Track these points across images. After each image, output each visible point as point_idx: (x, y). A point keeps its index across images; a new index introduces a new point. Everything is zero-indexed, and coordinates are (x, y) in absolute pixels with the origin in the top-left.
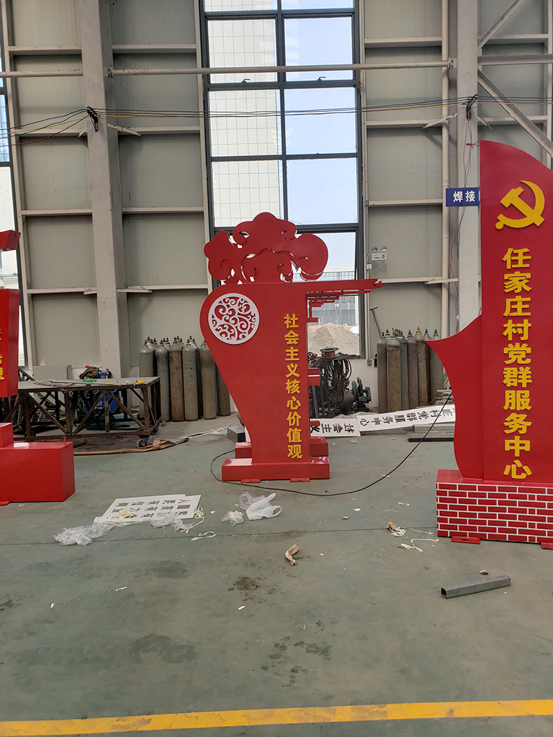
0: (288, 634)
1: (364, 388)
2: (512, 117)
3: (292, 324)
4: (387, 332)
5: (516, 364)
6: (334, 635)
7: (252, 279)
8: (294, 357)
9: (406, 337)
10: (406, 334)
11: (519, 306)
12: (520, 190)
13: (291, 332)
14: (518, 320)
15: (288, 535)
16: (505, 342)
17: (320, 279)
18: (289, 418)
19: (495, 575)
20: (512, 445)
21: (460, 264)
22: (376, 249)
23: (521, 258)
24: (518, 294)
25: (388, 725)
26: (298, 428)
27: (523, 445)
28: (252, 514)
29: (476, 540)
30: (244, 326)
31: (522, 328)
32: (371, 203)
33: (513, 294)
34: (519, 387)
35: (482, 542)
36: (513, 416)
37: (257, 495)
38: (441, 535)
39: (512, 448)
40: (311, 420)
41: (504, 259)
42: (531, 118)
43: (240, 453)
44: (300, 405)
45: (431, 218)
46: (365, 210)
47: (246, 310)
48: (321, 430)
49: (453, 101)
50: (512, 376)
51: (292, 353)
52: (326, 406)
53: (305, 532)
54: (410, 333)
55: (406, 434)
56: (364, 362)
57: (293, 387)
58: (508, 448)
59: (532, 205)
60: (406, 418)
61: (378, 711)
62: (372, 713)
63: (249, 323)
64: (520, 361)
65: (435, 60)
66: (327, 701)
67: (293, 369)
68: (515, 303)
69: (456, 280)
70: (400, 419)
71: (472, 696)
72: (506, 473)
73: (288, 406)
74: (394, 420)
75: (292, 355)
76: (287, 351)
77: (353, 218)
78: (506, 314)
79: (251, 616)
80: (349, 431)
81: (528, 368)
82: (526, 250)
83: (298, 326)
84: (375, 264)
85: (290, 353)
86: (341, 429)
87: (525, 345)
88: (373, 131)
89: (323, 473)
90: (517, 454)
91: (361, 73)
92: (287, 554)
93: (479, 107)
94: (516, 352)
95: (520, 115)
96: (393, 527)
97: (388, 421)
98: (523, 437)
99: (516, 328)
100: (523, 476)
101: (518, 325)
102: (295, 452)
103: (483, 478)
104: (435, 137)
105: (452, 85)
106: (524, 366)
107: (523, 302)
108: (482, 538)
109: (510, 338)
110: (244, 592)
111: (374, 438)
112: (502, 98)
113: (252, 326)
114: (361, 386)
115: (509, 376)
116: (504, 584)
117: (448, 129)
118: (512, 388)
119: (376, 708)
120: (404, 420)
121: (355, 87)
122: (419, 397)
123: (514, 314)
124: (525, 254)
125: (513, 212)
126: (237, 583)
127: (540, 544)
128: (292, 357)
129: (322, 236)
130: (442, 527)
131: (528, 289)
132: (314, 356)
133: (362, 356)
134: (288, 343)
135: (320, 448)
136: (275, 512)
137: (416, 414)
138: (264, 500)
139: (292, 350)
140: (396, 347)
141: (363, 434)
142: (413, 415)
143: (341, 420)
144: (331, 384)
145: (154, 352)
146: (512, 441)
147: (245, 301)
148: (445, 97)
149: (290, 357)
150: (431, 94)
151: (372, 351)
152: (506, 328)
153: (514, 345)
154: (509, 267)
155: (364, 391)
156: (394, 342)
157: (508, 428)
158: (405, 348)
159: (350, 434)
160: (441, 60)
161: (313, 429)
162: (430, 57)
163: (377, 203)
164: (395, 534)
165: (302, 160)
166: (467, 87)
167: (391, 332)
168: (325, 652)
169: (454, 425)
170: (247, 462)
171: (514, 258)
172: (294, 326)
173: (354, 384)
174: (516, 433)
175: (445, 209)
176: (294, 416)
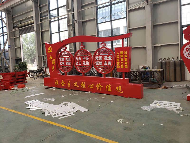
145: (162, 62)
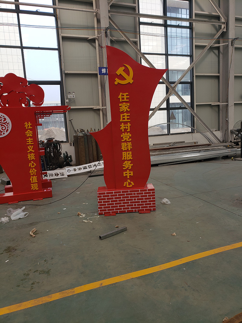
0: (30, 268)
1: (69, 156)
2: (124, 38)
3: (29, 127)
4: (78, 130)
5: (126, 141)
6: (52, 264)
7: (7, 105)
8: (31, 142)
9: (86, 132)
10: (86, 131)
11: (126, 117)
12: (123, 68)
13: (29, 130)
14: (126, 123)
15: (32, 224)
16: (121, 132)
17: (42, 106)
18: (31, 172)
19: (121, 227)
20: (126, 174)
21: (107, 101)
22: (70, 93)
23: (125, 97)
24: (125, 112)
25: (75, 296)
26: (35, 176)
27: (130, 173)
28: (13, 218)
29: (115, 214)
30: (4, 129)
31: (127, 126)
32: (66, 72)
33: (123, 112)
34: (128, 150)
35: (117, 214)
36: (126, 162)
37: (16, 208)
38: (100, 214)
39: (126, 175)
40: (43, 172)
41: (119, 97)
42: (131, 39)
43: (8, 190)
44: (35, 165)
45: (93, 80)
46: (64, 75)
47: (4, 121)
48: (49, 176)
49: (99, 28)
50: (125, 146)
51: (30, 140)
52: (51, 165)
53: (40, 222)
54: (88, 131)
55: (88, 174)
56: (68, 144)
57: (31, 157)
58: (125, 175)
59: (128, 75)
60: (87, 167)
61: (71, 291)
62: (68, 293)
63: (6, 127)
64: (127, 140)
65: (91, 9)
66: (48, 293)
67: (31, 148)
68: (124, 116)
69: (105, 107)
70: (85, 168)
71: (110, 276)
72: (125, 185)
73: (30, 166)
74: (82, 169)
75: (30, 141)
76: (27, 140)
77: (58, 79)
78: (121, 121)
79: (12, 264)
80: (62, 175)
81: (130, 143)
82: (127, 94)
83: (32, 128)
84: (70, 100)
85: (29, 140)
86: (58, 175)
87: (129, 133)
88: (65, 39)
89: (49, 195)
90: (128, 177)
91: (57, 10)
92: (31, 233)
93: (110, 32)
94: (126, 136)
95: (127, 37)
96: (80, 214)
97: (80, 169)
98: (130, 170)
99: (125, 126)
100: (131, 186)
101: (126, 125)
102: (35, 187)
103: (116, 188)
104: (92, 43)
105: (99, 21)
106: (129, 142)
107: (127, 115)
108: (117, 213)
109: (123, 131)
110: (9, 254)
111: (74, 177)
112: (120, 30)
113: (8, 128)
114: (67, 155)
115: (124, 146)
116: (125, 230)
117: (98, 41)
118: (125, 151)
119: (70, 290)
120: (87, 168)
121: (54, 17)
122: (93, 158)
123: (124, 121)
124: (127, 95)
125: (121, 77)
126: (5, 250)
127: (138, 212)
128: (30, 142)
129: (42, 86)
130: (100, 211)
131: (129, 110)
132: (43, 142)
133: (67, 141)
134: (27, 136)
135: (48, 184)
136: (25, 215)
137: (92, 165)
138: (20, 210)
139: (30, 139)
140: (82, 137)
141: (69, 176)
142: (91, 165)
143: (58, 171)
144: (53, 155)
146: (126, 172)
147: (3, 116)
148: (96, 26)
149: (29, 143)
150: (90, 24)
151: (71, 139)
152: (121, 126)
153: (125, 134)
154: (121, 101)
155: (69, 157)
156: (81, 135)
157: (124, 167)
158: (86, 137)
159: (63, 177)
160: (93, 9)
161: (45, 176)
162: (88, 7)
163: (69, 72)
164: (81, 217)
165: (31, 50)
166: (105, 23)
167: (79, 130)
168: (48, 272)
169: (103, 169)
170: (11, 194)
171: (122, 97)
172: (30, 128)
173: (64, 154)
174: (128, 169)
175: (99, 76)
176: (33, 170)
